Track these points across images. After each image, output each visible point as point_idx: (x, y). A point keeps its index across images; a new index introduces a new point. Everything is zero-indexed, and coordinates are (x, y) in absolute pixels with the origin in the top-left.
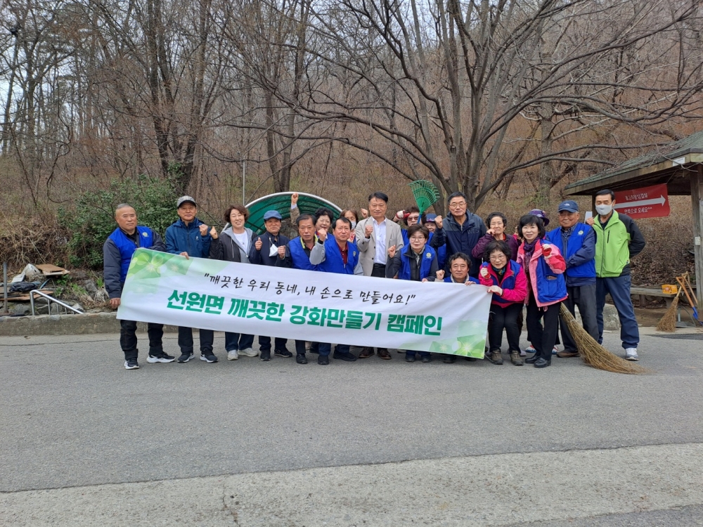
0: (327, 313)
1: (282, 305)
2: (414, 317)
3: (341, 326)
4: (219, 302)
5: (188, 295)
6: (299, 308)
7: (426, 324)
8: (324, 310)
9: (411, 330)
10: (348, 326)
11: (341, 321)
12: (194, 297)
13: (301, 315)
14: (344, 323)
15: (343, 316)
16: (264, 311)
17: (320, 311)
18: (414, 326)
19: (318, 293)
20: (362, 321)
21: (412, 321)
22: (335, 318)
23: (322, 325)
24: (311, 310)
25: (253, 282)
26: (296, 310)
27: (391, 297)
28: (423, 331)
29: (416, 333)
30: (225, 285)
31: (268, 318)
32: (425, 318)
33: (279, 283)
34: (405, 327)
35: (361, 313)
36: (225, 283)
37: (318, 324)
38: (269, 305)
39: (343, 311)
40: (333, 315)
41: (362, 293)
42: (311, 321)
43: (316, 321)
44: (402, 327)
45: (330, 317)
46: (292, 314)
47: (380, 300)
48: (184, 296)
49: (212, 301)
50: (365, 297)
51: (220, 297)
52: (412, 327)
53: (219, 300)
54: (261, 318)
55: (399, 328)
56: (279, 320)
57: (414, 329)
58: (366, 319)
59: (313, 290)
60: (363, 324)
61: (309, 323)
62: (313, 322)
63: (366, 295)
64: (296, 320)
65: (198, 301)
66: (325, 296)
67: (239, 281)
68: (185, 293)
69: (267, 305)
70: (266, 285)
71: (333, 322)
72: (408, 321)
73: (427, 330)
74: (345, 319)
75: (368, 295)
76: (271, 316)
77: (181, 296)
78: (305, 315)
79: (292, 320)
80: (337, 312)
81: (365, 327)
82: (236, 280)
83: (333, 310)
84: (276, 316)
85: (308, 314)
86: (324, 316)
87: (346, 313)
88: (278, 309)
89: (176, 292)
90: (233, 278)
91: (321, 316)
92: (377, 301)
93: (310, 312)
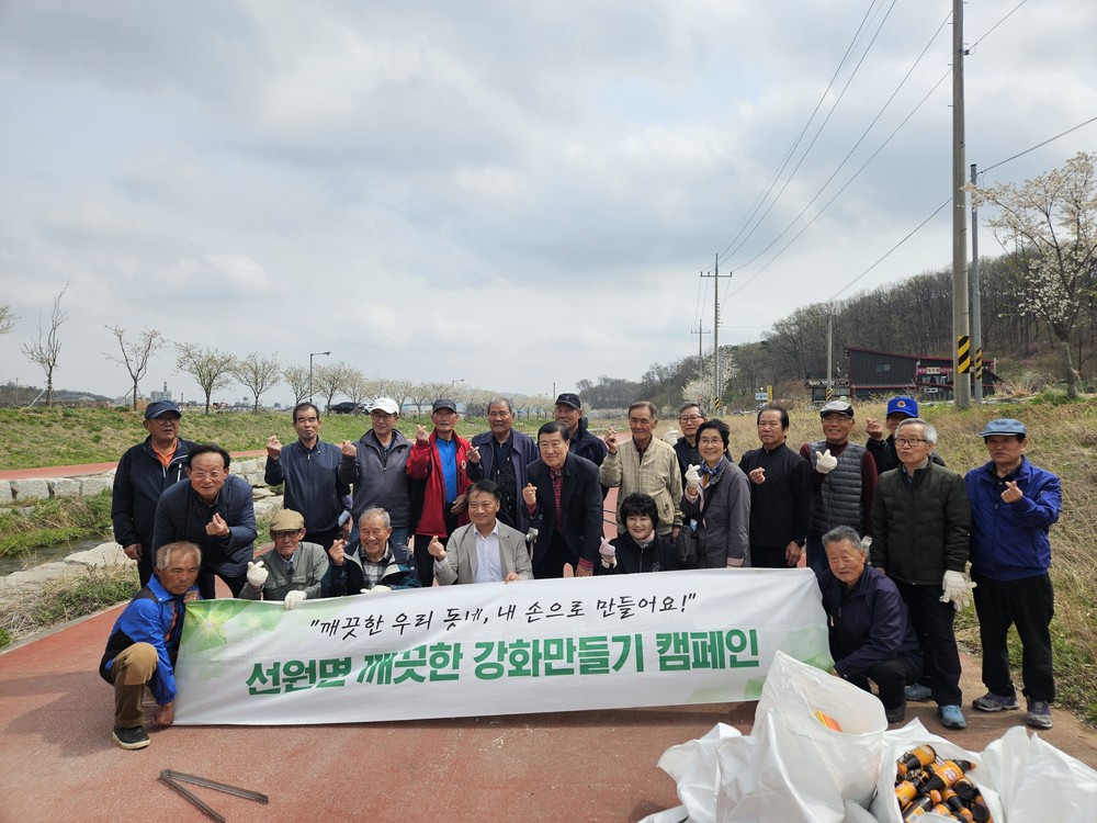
0: (541, 649)
1: (457, 646)
2: (703, 635)
3: (571, 671)
4: (342, 667)
5: (281, 667)
6: (489, 647)
7: (731, 648)
8: (536, 642)
9: (705, 664)
10: (584, 670)
11: (570, 660)
12: (294, 669)
13: (496, 661)
14: (576, 665)
15: (571, 649)
16: (424, 663)
17: (528, 645)
18: (709, 655)
19: (520, 614)
20: (607, 653)
21: (704, 643)
22: (559, 656)
23: (536, 674)
24: (511, 646)
25: (403, 618)
26: (483, 650)
27: (654, 603)
28: (727, 662)
29: (715, 667)
30: (349, 633)
31: (434, 677)
32: (724, 636)
33: (450, 610)
34: (692, 660)
35: (605, 639)
36: (350, 629)
37: (527, 673)
38: (432, 648)
39: (570, 641)
40: (553, 650)
41: (599, 602)
42: (514, 668)
43: (524, 668)
44: (686, 659)
45: (548, 656)
46: (477, 660)
47: (634, 609)
48: (274, 672)
49: (330, 668)
50: (607, 609)
51: (342, 659)
52: (705, 656)
53: (342, 663)
54: (421, 679)
55: (682, 663)
56: (456, 677)
57: (709, 659)
58: (615, 650)
59: (512, 610)
60: (612, 661)
61: (511, 673)
62: (518, 671)
63: (608, 605)
64: (485, 671)
65: (303, 674)
66: (533, 617)
67: (375, 622)
68: (277, 665)
69: (428, 648)
70: (426, 619)
71: (556, 664)
72: (695, 644)
73: (733, 659)
74: (576, 654)
75: (611, 605)
76: (440, 672)
77: (269, 672)
78: (501, 658)
79: (478, 672)
80: (559, 642)
81: (617, 667)
82: (370, 620)
83: (554, 641)
84: (448, 670)
85: (507, 656)
86: (537, 657)
87: (576, 643)
88: (451, 654)
89: (258, 667)
90: (364, 618)
91: (531, 657)
92: (630, 612)
93: (510, 651)
